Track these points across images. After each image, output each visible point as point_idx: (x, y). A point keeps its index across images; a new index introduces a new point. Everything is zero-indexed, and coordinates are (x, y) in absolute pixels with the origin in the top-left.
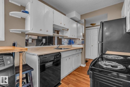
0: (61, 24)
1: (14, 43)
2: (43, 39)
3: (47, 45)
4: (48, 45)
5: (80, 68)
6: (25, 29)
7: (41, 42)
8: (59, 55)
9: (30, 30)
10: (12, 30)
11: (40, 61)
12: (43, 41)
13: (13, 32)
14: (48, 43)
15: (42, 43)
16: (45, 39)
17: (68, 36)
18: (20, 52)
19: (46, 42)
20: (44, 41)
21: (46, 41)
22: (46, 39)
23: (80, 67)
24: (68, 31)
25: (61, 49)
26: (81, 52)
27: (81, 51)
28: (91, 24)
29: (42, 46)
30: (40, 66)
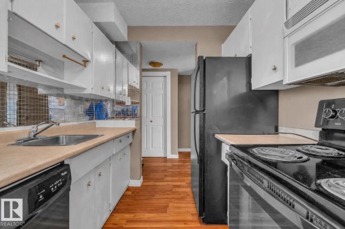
5: (129, 193)
17: (85, 89)
23: (129, 189)
24: (86, 69)
25: (55, 141)
26: (131, 144)
27: (130, 140)
28: (152, 63)
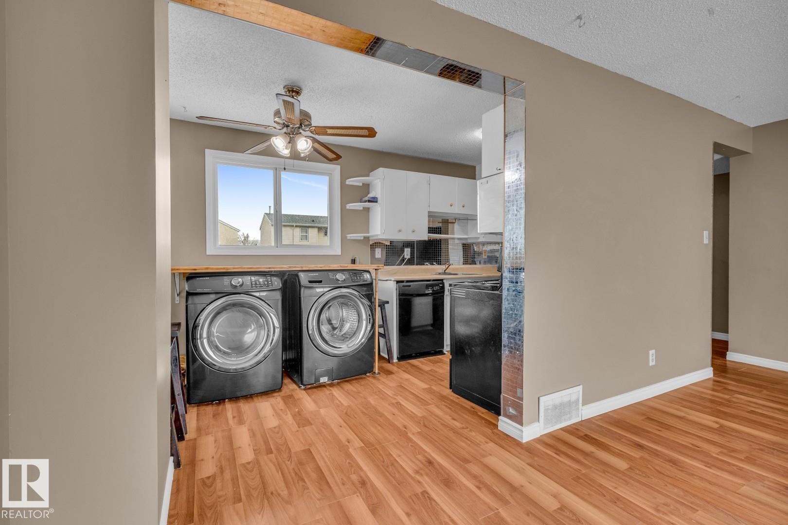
0: (451, 205)
1: (353, 259)
2: (406, 250)
3: (414, 265)
4: (417, 264)
6: (369, 233)
7: (400, 256)
8: (437, 285)
9: (380, 234)
10: (350, 236)
11: (399, 291)
12: (405, 253)
13: (352, 238)
14: (417, 257)
15: (403, 260)
16: (409, 249)
18: (376, 270)
19: (411, 255)
20: (407, 253)
21: (411, 253)
22: (411, 248)
29: (402, 267)
30: (399, 299)
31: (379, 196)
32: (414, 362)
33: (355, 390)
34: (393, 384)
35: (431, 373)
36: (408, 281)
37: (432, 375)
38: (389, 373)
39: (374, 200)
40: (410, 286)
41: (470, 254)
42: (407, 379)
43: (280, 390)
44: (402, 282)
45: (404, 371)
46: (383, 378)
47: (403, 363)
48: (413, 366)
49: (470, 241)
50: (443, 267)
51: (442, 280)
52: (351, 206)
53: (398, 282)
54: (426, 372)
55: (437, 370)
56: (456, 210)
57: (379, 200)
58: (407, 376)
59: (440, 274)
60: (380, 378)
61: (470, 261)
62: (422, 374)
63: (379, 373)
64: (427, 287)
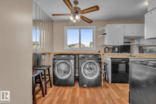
0: (133, 33)
1: (99, 51)
4: (120, 53)
8: (127, 60)
9: (106, 44)
10: (98, 45)
12: (116, 49)
14: (120, 51)
15: (115, 51)
17: (145, 44)
18: (103, 54)
19: (118, 50)
22: (118, 48)
29: (114, 54)
30: (112, 64)
31: (106, 33)
32: (117, 84)
33: (93, 92)
34: (106, 93)
35: (122, 91)
36: (115, 58)
37: (122, 92)
38: (107, 87)
39: (105, 34)
40: (116, 60)
41: (141, 49)
42: (112, 92)
43: (74, 86)
44: (113, 58)
45: (112, 88)
46: (104, 89)
47: (112, 84)
48: (116, 86)
49: (141, 45)
50: (130, 54)
51: (129, 58)
52: (99, 36)
53: (111, 58)
54: (120, 90)
55: (125, 90)
56: (136, 34)
57: (107, 34)
58: (112, 90)
59: (128, 56)
60: (103, 89)
61: (141, 52)
62: (119, 91)
63: (103, 87)
64: (122, 60)
